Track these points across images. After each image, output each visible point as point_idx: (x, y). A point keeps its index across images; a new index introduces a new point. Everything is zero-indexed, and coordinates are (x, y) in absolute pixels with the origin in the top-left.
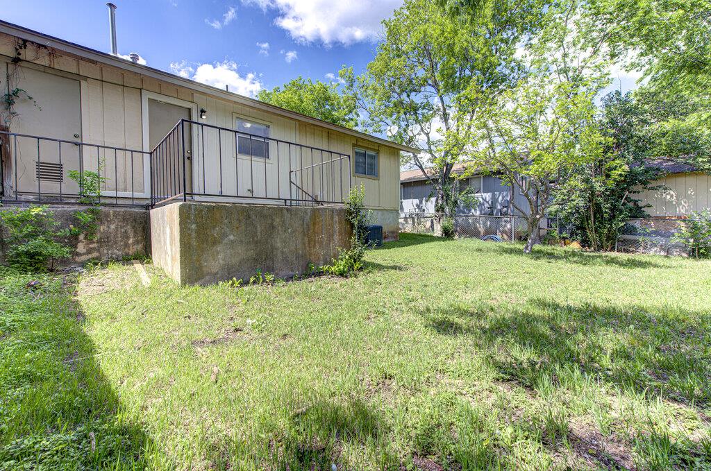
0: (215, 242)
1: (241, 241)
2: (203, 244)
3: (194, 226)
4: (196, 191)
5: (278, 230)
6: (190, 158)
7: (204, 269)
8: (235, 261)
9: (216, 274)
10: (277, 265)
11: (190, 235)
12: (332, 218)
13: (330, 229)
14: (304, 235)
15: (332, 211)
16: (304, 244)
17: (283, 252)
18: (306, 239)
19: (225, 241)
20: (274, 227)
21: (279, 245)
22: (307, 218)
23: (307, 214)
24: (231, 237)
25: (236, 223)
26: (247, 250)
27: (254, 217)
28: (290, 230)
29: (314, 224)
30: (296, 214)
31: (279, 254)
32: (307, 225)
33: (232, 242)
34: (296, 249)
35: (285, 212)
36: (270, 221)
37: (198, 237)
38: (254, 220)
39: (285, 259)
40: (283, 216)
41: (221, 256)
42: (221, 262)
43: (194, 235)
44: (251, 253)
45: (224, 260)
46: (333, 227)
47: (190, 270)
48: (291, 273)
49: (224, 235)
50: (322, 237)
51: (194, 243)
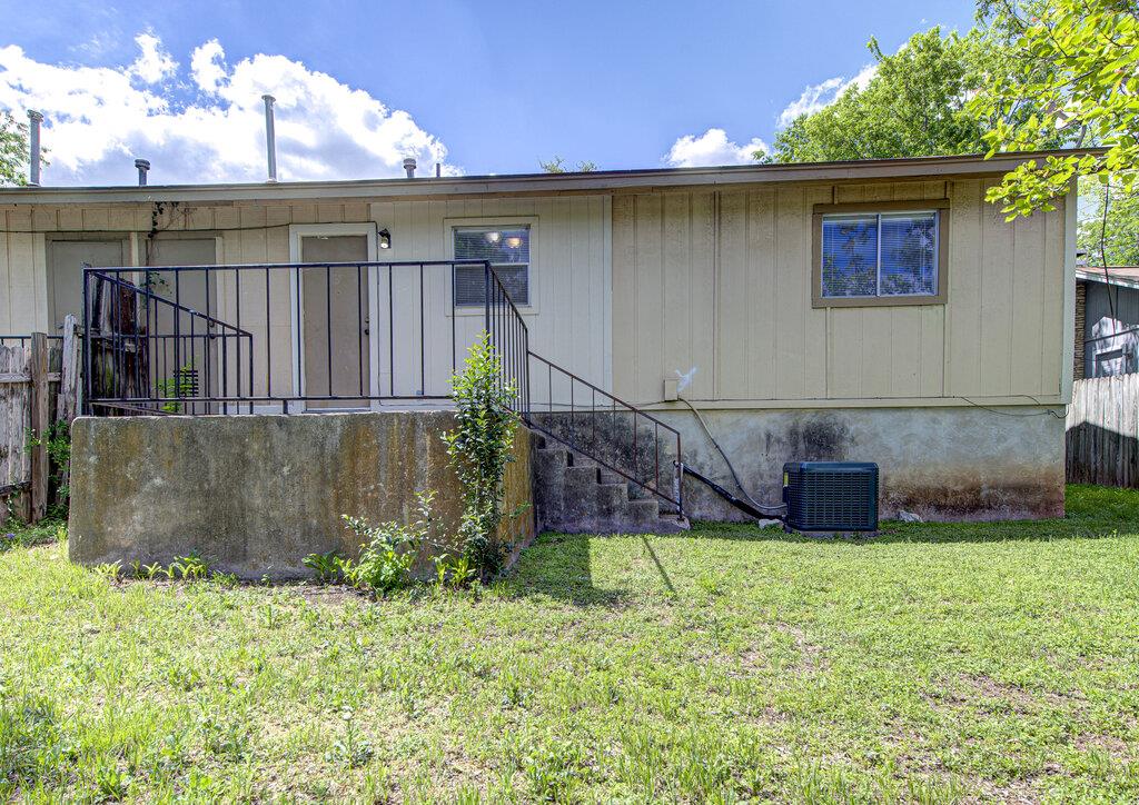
0: (129, 489)
1: (177, 490)
2: (106, 491)
3: (93, 459)
4: (374, 393)
5: (257, 469)
6: (367, 332)
7: (107, 538)
8: (164, 528)
9: (128, 549)
10: (254, 548)
11: (85, 474)
12: (412, 440)
13: (402, 469)
14: (324, 481)
15: (412, 420)
16: (324, 503)
17: (267, 519)
18: (330, 492)
19: (147, 488)
20: (245, 462)
21: (258, 501)
22: (333, 440)
23: (332, 430)
24: (158, 481)
25: (166, 454)
26: (188, 509)
27: (202, 440)
28: (286, 469)
29: (354, 455)
30: (302, 431)
31: (259, 521)
32: (334, 458)
33: (160, 490)
34: (303, 513)
35: (274, 427)
36: (236, 449)
37: (99, 479)
38: (202, 447)
39: (275, 535)
40: (268, 436)
41: (138, 516)
42: (139, 528)
43: (92, 475)
44: (197, 516)
45: (143, 524)
46: (413, 463)
47: (83, 539)
48: (289, 568)
49: (145, 477)
50: (377, 489)
51: (92, 489)
